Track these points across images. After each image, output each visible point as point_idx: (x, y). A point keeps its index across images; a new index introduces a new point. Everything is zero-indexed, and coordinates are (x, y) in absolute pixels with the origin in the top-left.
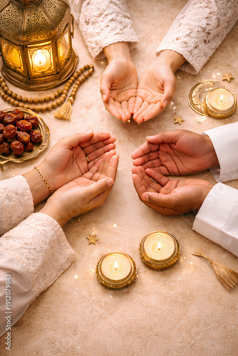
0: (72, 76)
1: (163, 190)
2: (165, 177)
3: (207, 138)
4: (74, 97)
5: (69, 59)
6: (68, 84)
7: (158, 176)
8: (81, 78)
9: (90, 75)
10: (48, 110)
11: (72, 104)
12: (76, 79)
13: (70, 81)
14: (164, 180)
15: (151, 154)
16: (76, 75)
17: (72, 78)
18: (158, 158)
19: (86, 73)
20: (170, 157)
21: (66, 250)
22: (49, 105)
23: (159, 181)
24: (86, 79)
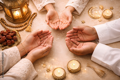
0: (30, 17)
1: (77, 47)
2: (78, 42)
3: (95, 29)
4: (31, 24)
5: (28, 13)
6: (29, 20)
7: (75, 42)
8: (33, 17)
9: (36, 15)
10: (22, 30)
11: (31, 26)
12: (31, 18)
13: (29, 19)
14: (78, 43)
15: (74, 33)
16: (31, 16)
17: (30, 18)
18: (77, 35)
19: (34, 15)
20: (81, 35)
21: (34, 72)
22: (23, 28)
23: (76, 43)
24: (35, 17)
